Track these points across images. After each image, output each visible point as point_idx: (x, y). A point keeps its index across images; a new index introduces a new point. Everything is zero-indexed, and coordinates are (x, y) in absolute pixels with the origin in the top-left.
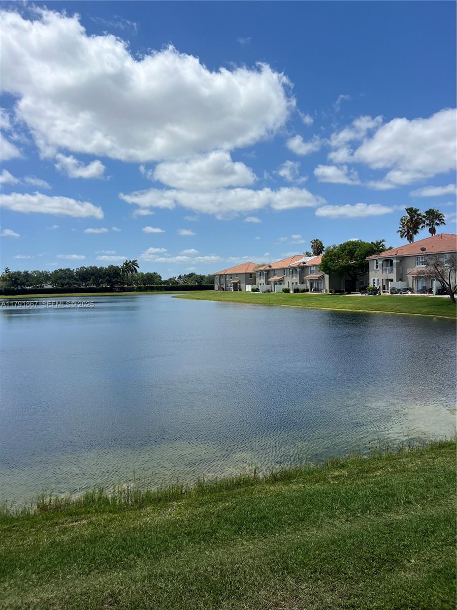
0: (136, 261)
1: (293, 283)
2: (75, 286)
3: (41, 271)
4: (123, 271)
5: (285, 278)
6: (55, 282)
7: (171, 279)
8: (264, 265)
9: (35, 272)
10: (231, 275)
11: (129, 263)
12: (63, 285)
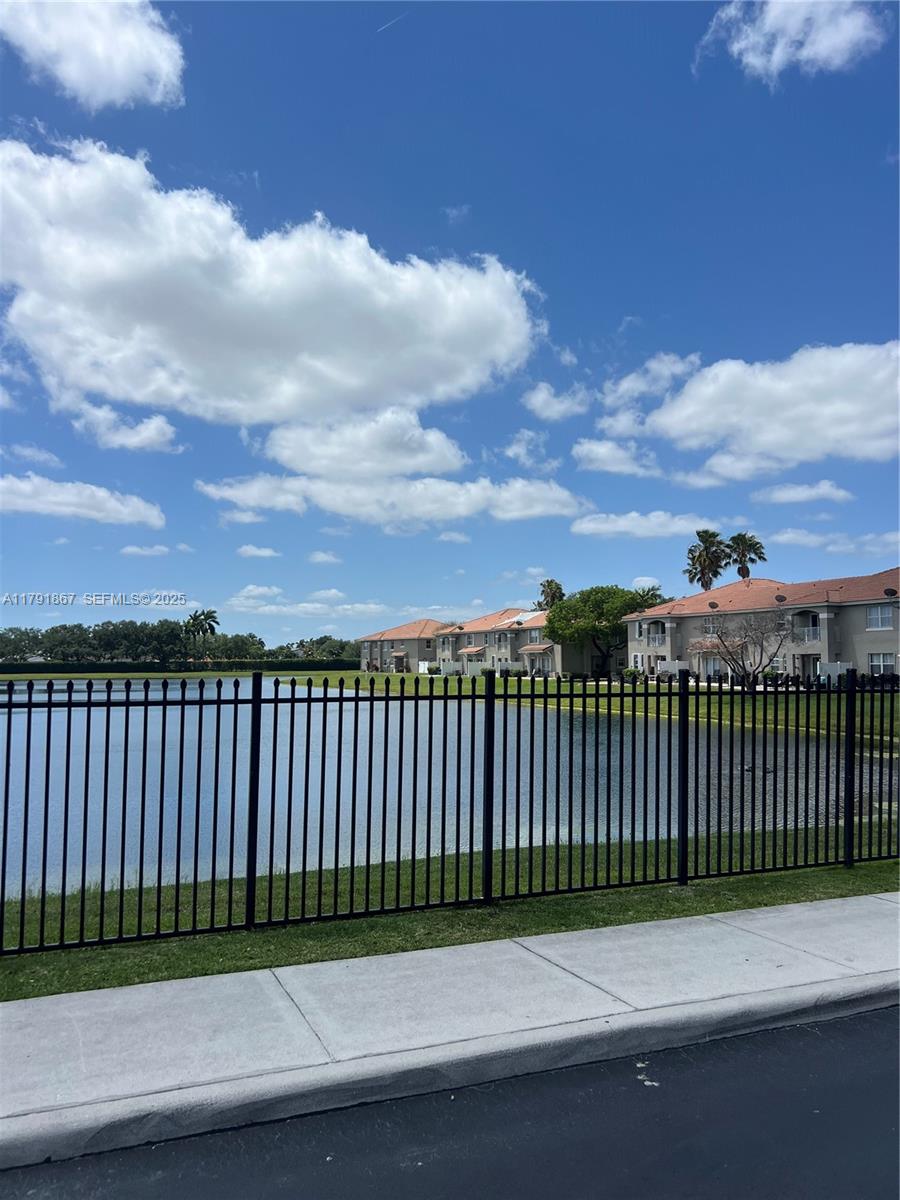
0: (215, 612)
1: (500, 660)
2: (91, 658)
3: (23, 629)
4: (187, 632)
5: (487, 649)
6: (49, 651)
7: (281, 648)
8: (452, 625)
9: (11, 630)
10: (392, 643)
11: (200, 616)
12: (65, 656)
